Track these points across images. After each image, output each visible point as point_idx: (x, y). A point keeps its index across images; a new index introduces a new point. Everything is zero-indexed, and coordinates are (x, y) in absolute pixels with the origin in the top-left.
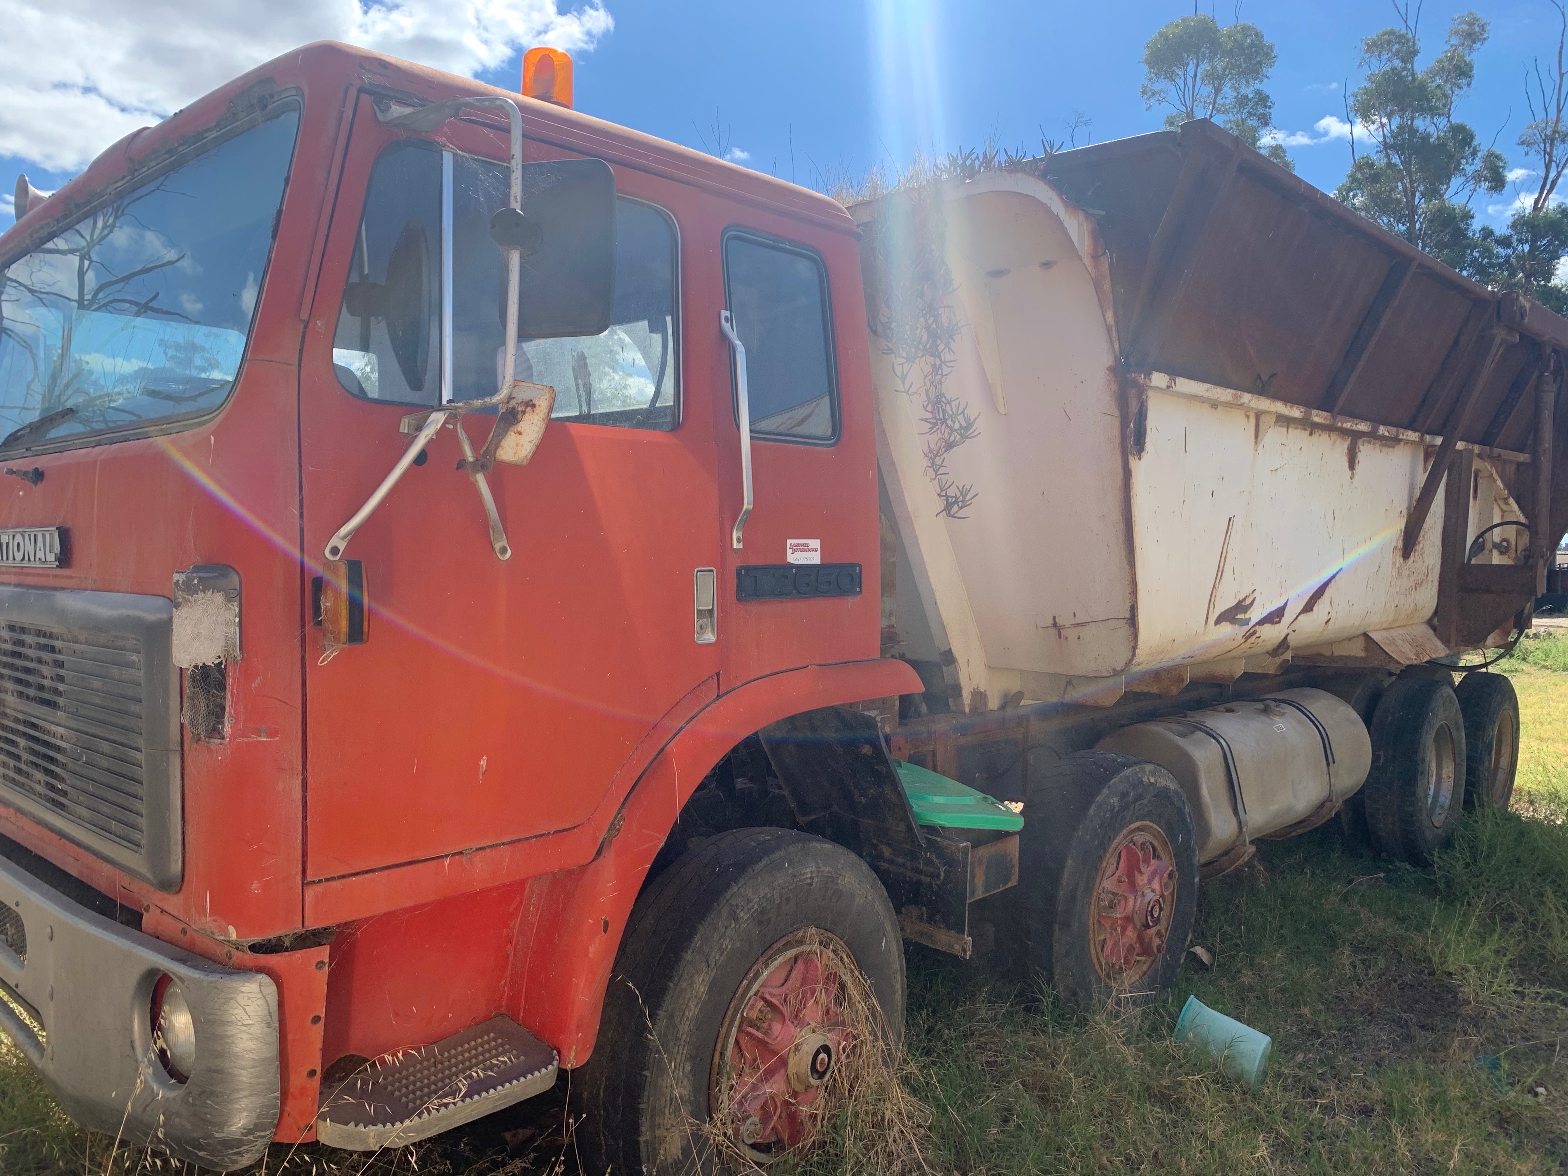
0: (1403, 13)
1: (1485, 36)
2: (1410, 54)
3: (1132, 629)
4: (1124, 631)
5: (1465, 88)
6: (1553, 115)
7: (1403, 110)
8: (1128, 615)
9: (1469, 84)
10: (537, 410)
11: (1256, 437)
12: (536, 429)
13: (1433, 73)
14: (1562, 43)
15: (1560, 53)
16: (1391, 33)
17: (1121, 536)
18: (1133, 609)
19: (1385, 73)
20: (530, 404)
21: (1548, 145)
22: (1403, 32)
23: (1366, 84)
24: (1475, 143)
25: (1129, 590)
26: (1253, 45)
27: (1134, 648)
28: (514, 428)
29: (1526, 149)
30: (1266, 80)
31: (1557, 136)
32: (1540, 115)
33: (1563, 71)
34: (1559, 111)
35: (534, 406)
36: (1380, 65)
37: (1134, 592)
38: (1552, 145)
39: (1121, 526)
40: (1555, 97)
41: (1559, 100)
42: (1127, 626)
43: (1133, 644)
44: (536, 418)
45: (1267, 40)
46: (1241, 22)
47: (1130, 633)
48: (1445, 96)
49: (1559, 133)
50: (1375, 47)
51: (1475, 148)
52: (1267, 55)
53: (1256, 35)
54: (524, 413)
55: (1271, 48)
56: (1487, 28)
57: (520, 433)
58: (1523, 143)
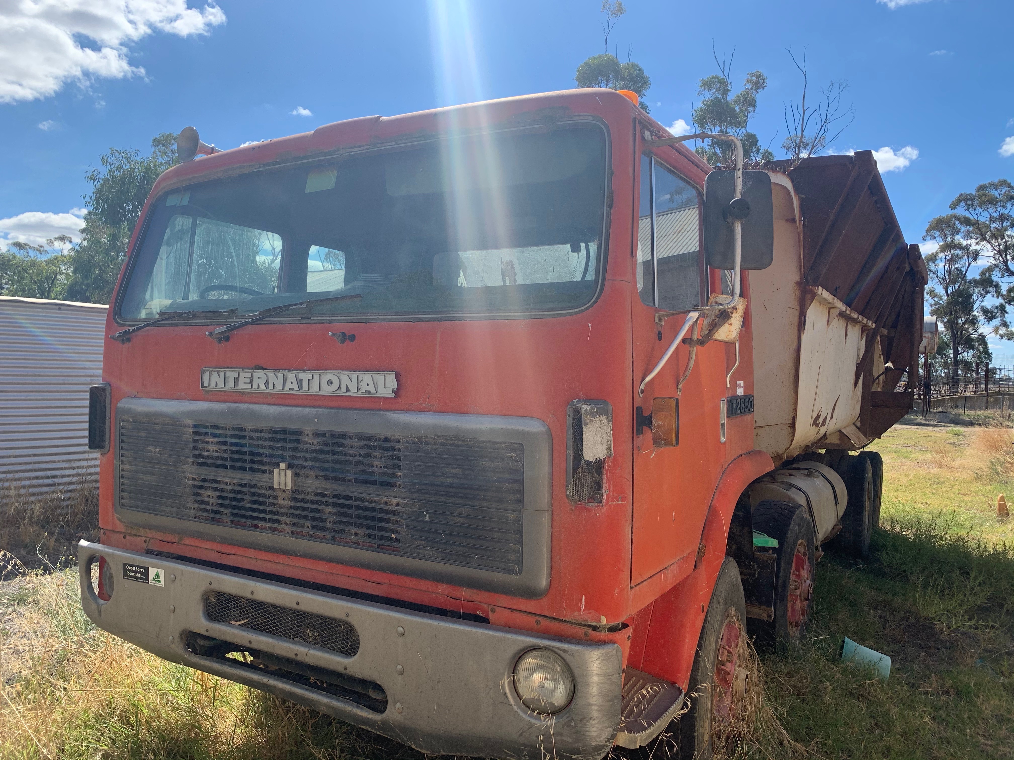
0: (722, 67)
1: (765, 85)
2: (725, 92)
3: (792, 430)
4: (787, 431)
5: (752, 112)
6: (799, 133)
7: (721, 123)
8: (790, 422)
9: (754, 111)
10: (738, 311)
11: (828, 321)
12: (738, 322)
13: (737, 102)
14: (805, 92)
15: (804, 98)
16: (716, 78)
17: (792, 377)
18: (794, 418)
19: (712, 101)
20: (735, 308)
21: (797, 149)
22: (722, 77)
23: (701, 105)
24: (758, 145)
25: (793, 407)
26: (638, 75)
27: (792, 441)
28: (729, 322)
29: (786, 151)
30: (644, 97)
31: (802, 145)
32: (793, 133)
33: (805, 108)
34: (803, 131)
35: (736, 309)
36: (709, 96)
37: (796, 409)
38: (799, 149)
39: (793, 372)
40: (801, 122)
41: (802, 124)
42: (789, 428)
43: (791, 438)
44: (738, 315)
45: (645, 74)
46: (631, 61)
47: (790, 432)
48: (745, 115)
49: (803, 143)
50: (707, 85)
51: (758, 147)
52: (645, 82)
53: (640, 70)
54: (732, 313)
55: (648, 78)
56: (766, 81)
57: (731, 325)
58: (784, 147)
